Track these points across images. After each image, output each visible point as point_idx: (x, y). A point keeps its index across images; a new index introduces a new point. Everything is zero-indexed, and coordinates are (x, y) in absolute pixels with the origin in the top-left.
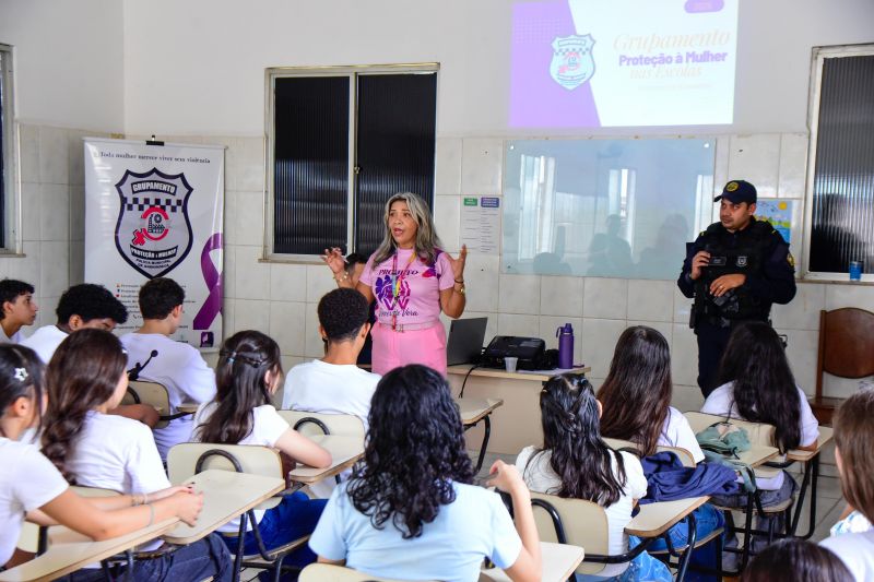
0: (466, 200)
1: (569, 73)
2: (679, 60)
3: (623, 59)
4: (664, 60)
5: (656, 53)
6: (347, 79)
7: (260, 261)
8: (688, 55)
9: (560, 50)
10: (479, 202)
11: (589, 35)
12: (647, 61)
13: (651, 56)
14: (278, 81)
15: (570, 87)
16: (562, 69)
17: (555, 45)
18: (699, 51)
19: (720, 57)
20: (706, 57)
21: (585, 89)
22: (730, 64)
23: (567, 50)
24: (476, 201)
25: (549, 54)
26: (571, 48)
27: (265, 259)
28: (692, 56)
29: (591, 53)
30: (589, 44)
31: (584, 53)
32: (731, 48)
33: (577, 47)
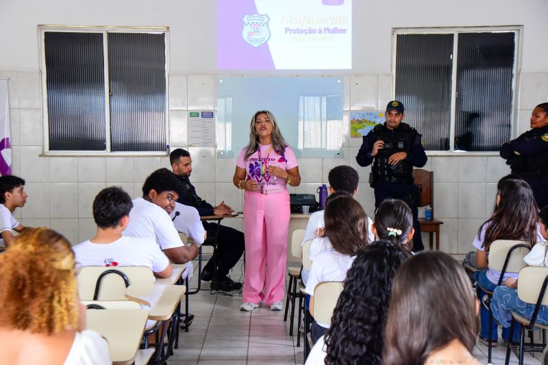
0: (191, 113)
1: (254, 37)
2: (320, 32)
3: (287, 30)
4: (312, 31)
5: (306, 27)
6: (101, 35)
7: (40, 156)
8: (325, 29)
9: (249, 23)
10: (200, 115)
11: (266, 15)
12: (302, 31)
13: (303, 29)
14: (47, 34)
15: (256, 46)
16: (250, 34)
17: (245, 19)
18: (331, 27)
19: (343, 31)
20: (335, 31)
21: (265, 47)
22: (348, 36)
23: (253, 23)
24: (198, 113)
25: (241, 25)
26: (255, 22)
27: (43, 155)
28: (327, 30)
29: (268, 26)
30: (266, 20)
31: (263, 25)
32: (348, 26)
33: (260, 21)
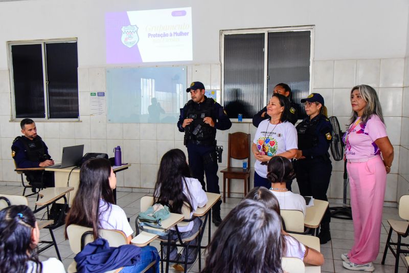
0: (91, 93)
1: (128, 41)
2: (171, 35)
3: (149, 35)
4: (165, 35)
5: (162, 32)
6: (40, 45)
7: (10, 121)
8: (174, 33)
9: (125, 32)
10: (97, 94)
11: (136, 25)
12: (159, 35)
13: (160, 34)
14: (13, 47)
15: (130, 47)
16: (126, 39)
17: (123, 29)
18: (178, 32)
19: (186, 34)
20: (181, 34)
21: (135, 47)
22: (191, 35)
23: (128, 31)
24: (95, 93)
25: (120, 33)
27: (12, 121)
28: (176, 34)
29: (137, 33)
30: (136, 29)
31: (134, 33)
32: (190, 30)
33: (132, 30)
